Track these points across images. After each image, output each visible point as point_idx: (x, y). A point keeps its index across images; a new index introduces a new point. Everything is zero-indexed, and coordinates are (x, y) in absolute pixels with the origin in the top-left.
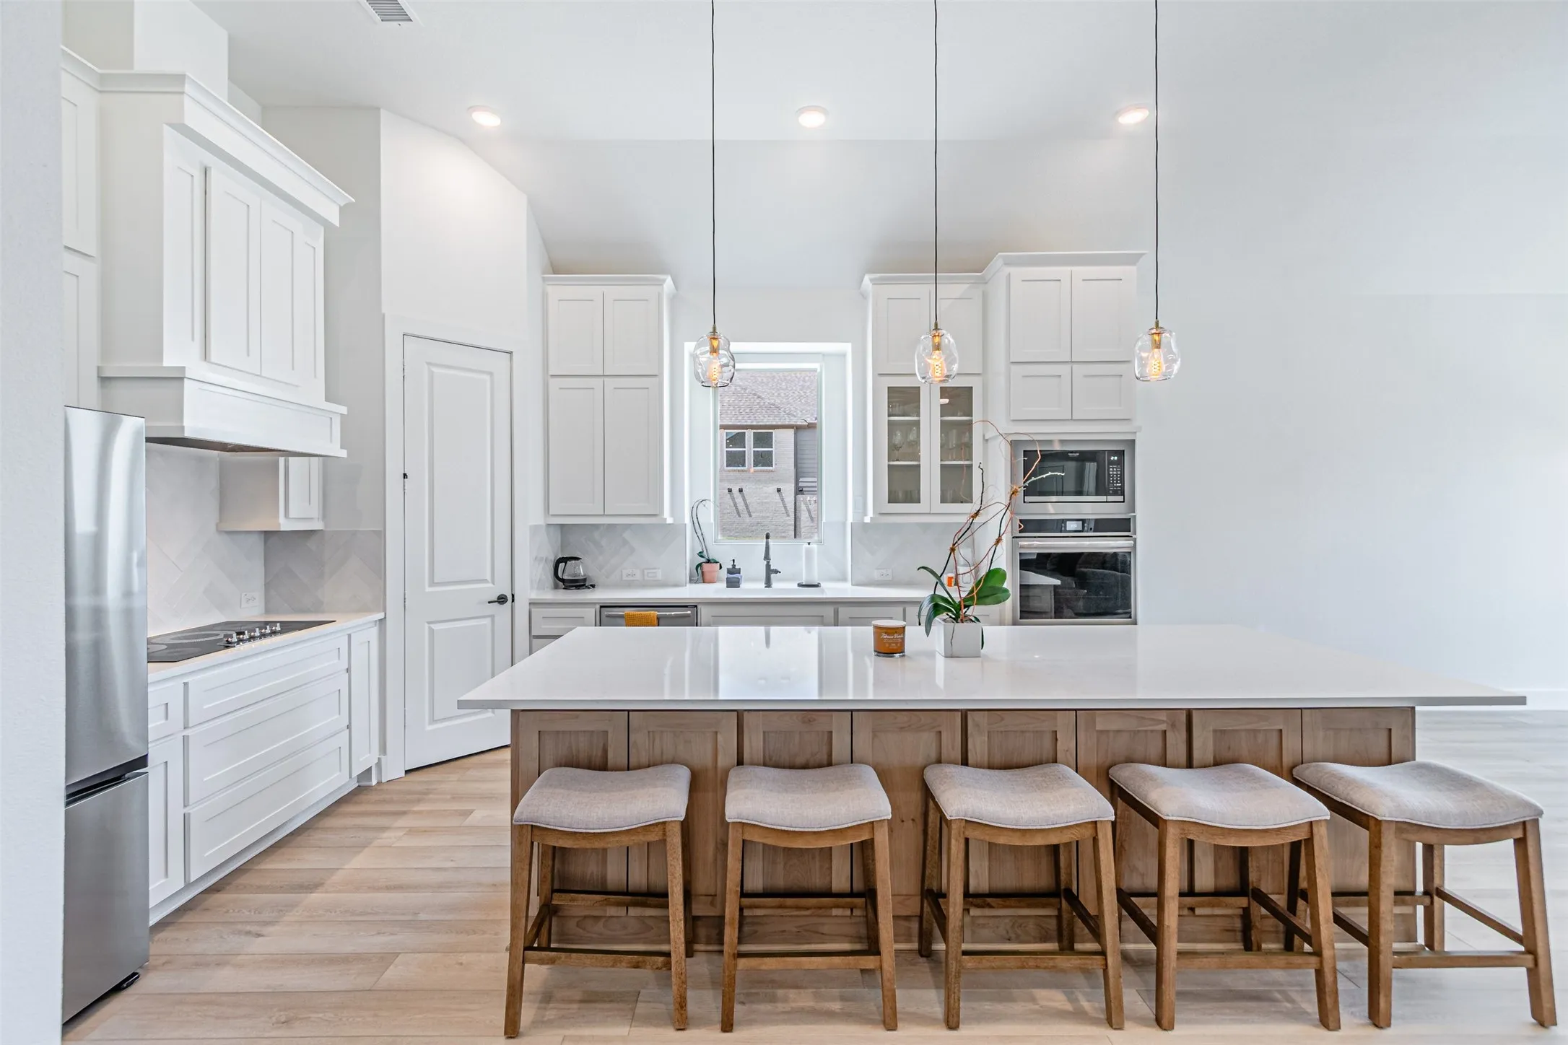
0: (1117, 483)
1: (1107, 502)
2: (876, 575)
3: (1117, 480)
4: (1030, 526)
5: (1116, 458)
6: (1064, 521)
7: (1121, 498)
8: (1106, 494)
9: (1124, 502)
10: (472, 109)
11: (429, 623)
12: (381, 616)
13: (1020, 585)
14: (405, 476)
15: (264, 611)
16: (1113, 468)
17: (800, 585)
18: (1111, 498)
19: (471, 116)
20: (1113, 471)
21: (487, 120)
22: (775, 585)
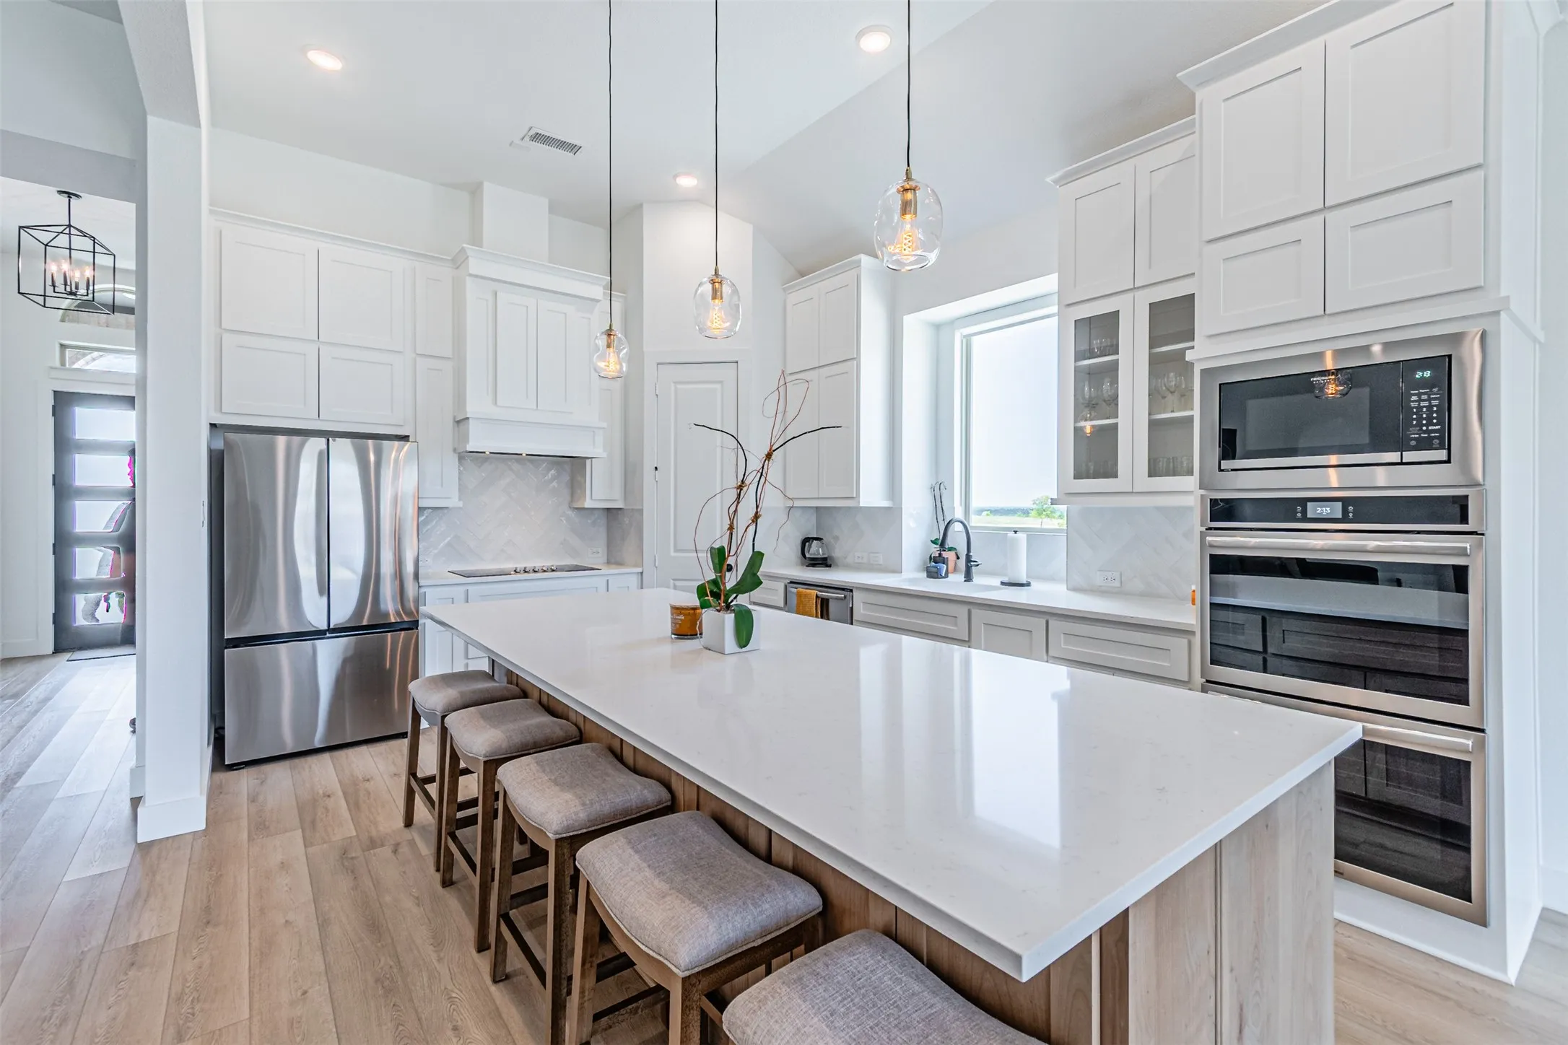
0: (1430, 423)
1: (1402, 463)
2: (1098, 580)
3: (1430, 419)
4: (1223, 511)
5: (1428, 374)
6: (1303, 501)
7: (1442, 454)
8: (1401, 446)
9: (1448, 461)
10: (675, 177)
11: (674, 580)
12: (640, 570)
13: (1211, 604)
14: (656, 468)
15: (606, 562)
16: (1419, 395)
17: (1003, 583)
18: (1409, 456)
19: (675, 180)
20: (1420, 400)
21: (687, 182)
22: (977, 579)
